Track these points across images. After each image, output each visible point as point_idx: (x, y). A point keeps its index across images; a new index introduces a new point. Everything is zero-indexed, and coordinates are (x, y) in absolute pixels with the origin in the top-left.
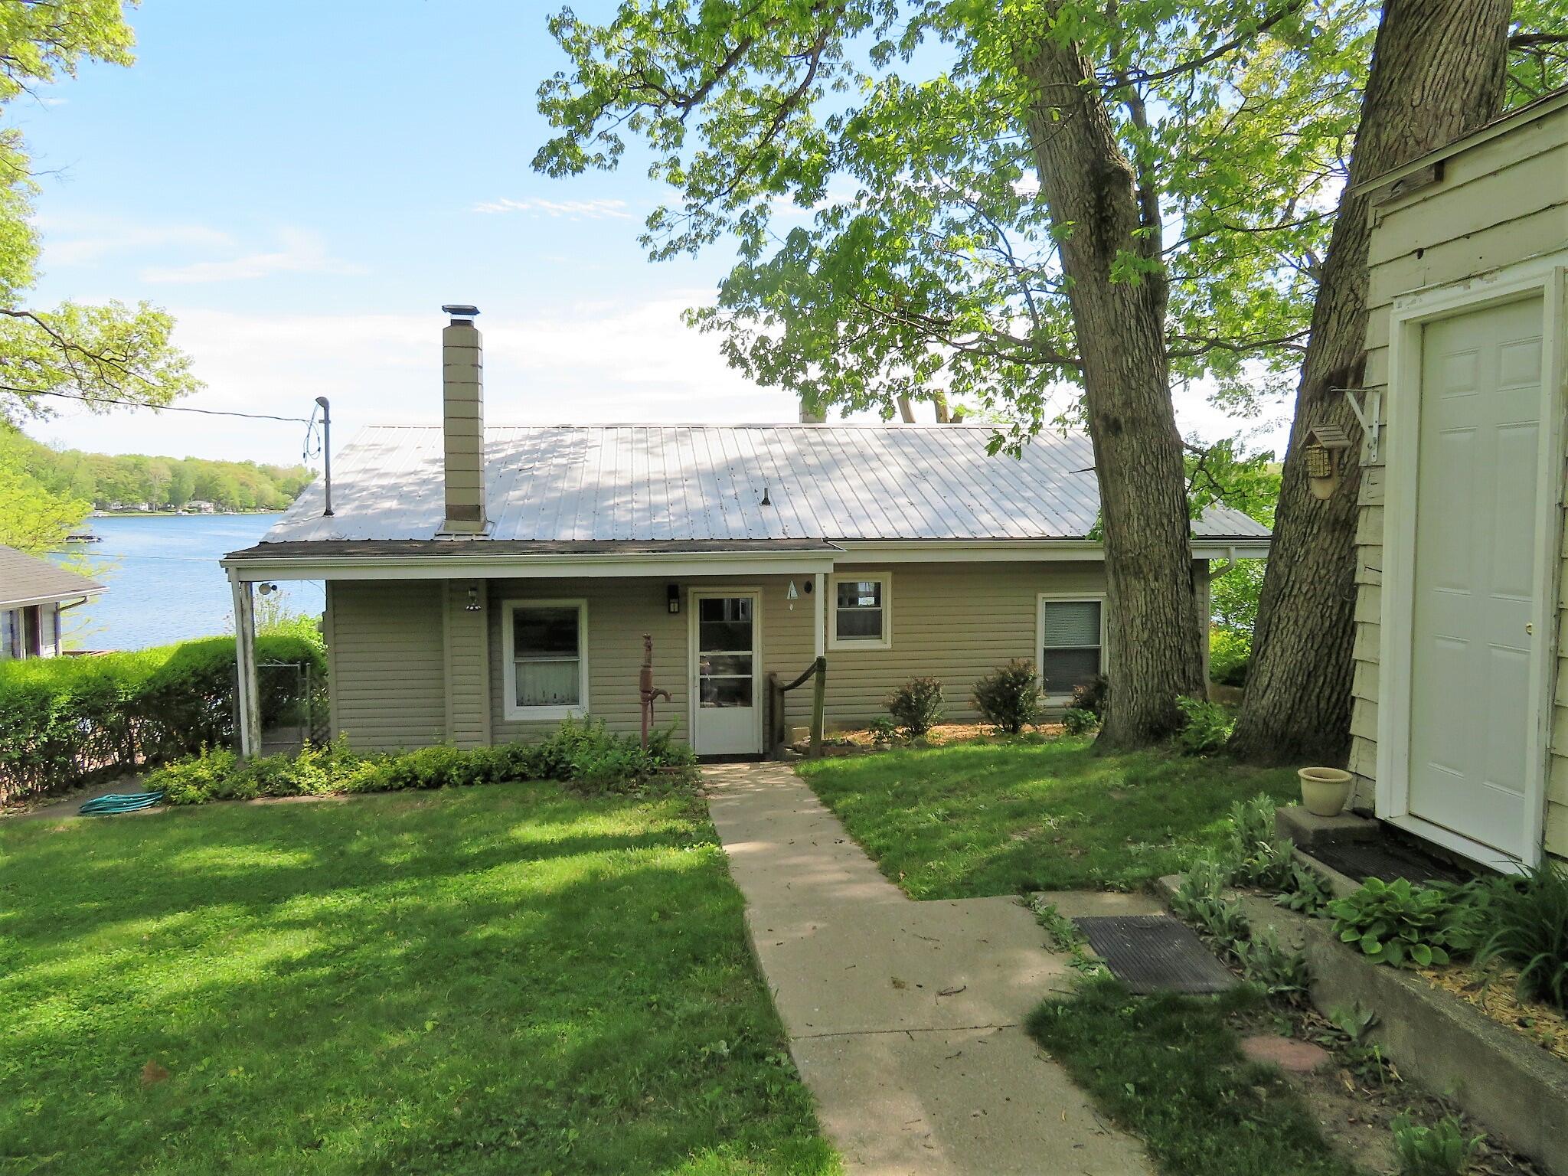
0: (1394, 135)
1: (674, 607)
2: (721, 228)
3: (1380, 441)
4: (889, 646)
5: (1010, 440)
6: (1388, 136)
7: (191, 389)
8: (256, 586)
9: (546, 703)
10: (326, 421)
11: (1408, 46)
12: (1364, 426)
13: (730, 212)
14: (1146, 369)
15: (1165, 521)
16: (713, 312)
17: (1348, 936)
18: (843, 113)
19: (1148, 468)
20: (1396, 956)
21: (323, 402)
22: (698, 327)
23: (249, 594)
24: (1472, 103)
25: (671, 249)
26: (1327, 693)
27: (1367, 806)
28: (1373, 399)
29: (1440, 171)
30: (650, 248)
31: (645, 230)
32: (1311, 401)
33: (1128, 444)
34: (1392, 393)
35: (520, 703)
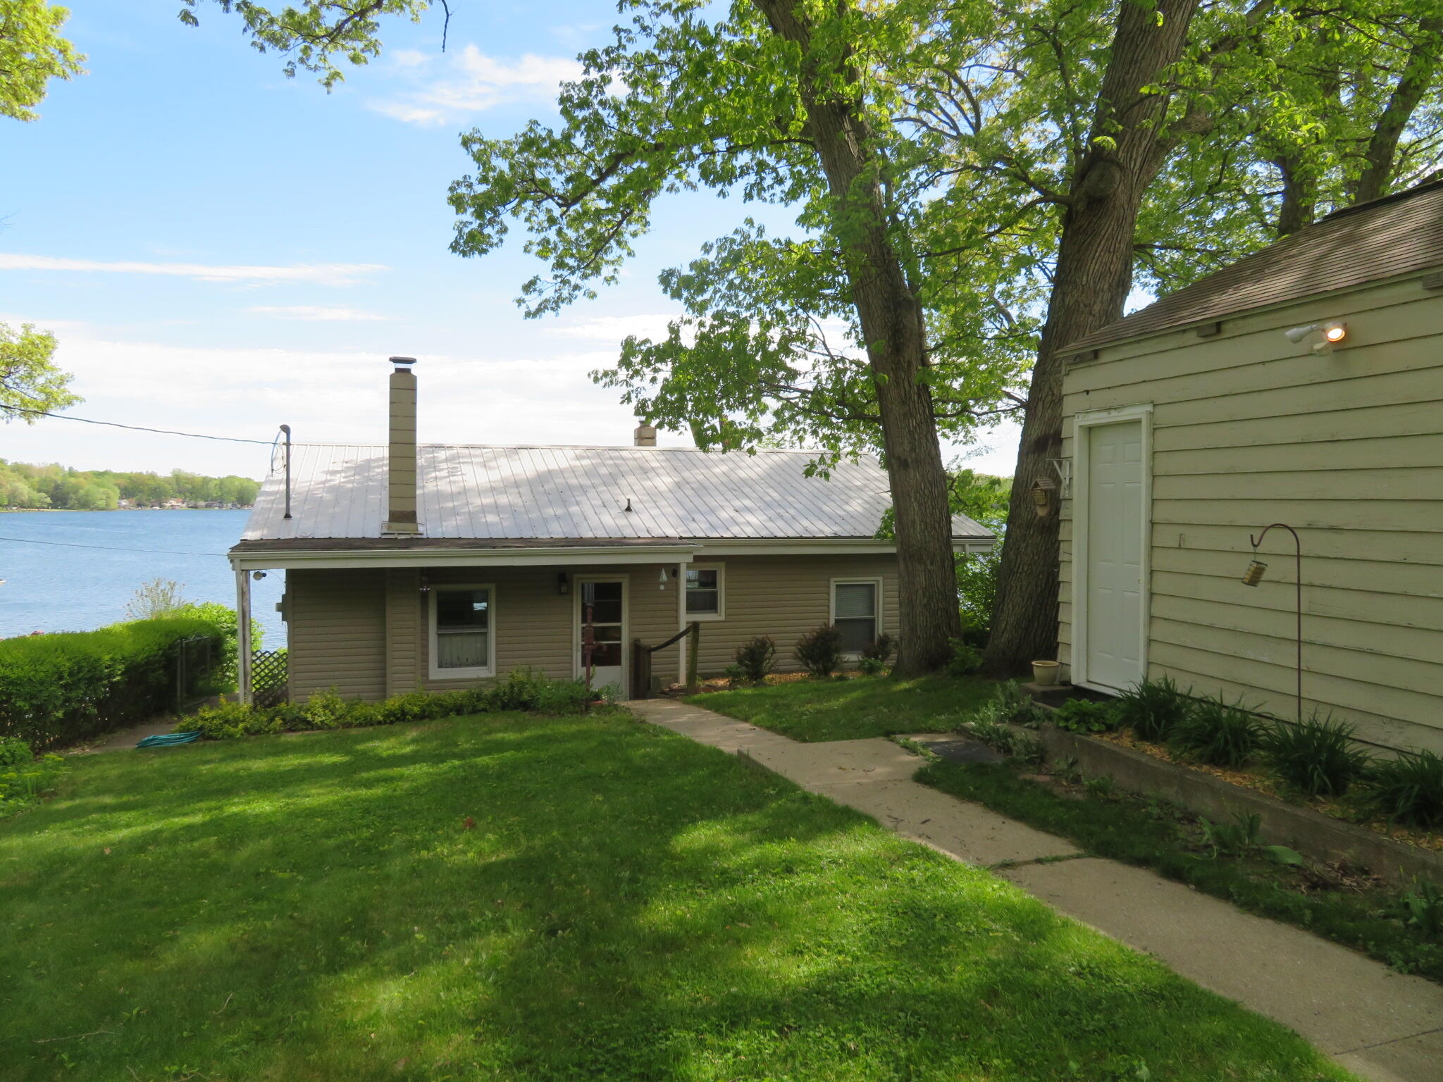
0: (1072, 301)
1: (564, 589)
2: (576, 292)
3: (1070, 486)
4: (722, 618)
5: (820, 468)
6: (1069, 300)
7: (70, 403)
8: (252, 573)
9: (460, 665)
10: (288, 444)
11: (1079, 251)
12: (1062, 478)
13: (585, 281)
14: (924, 427)
15: (937, 526)
16: (615, 373)
17: (1062, 724)
18: (714, 242)
19: (926, 491)
20: (1083, 730)
21: (286, 429)
22: (602, 383)
23: (247, 581)
24: (1114, 285)
25: (540, 310)
26: (1040, 632)
27: (1067, 679)
28: (1066, 464)
29: (1096, 354)
30: (523, 308)
31: (521, 294)
32: (1027, 453)
33: (914, 476)
34: (1075, 461)
35: (440, 666)
